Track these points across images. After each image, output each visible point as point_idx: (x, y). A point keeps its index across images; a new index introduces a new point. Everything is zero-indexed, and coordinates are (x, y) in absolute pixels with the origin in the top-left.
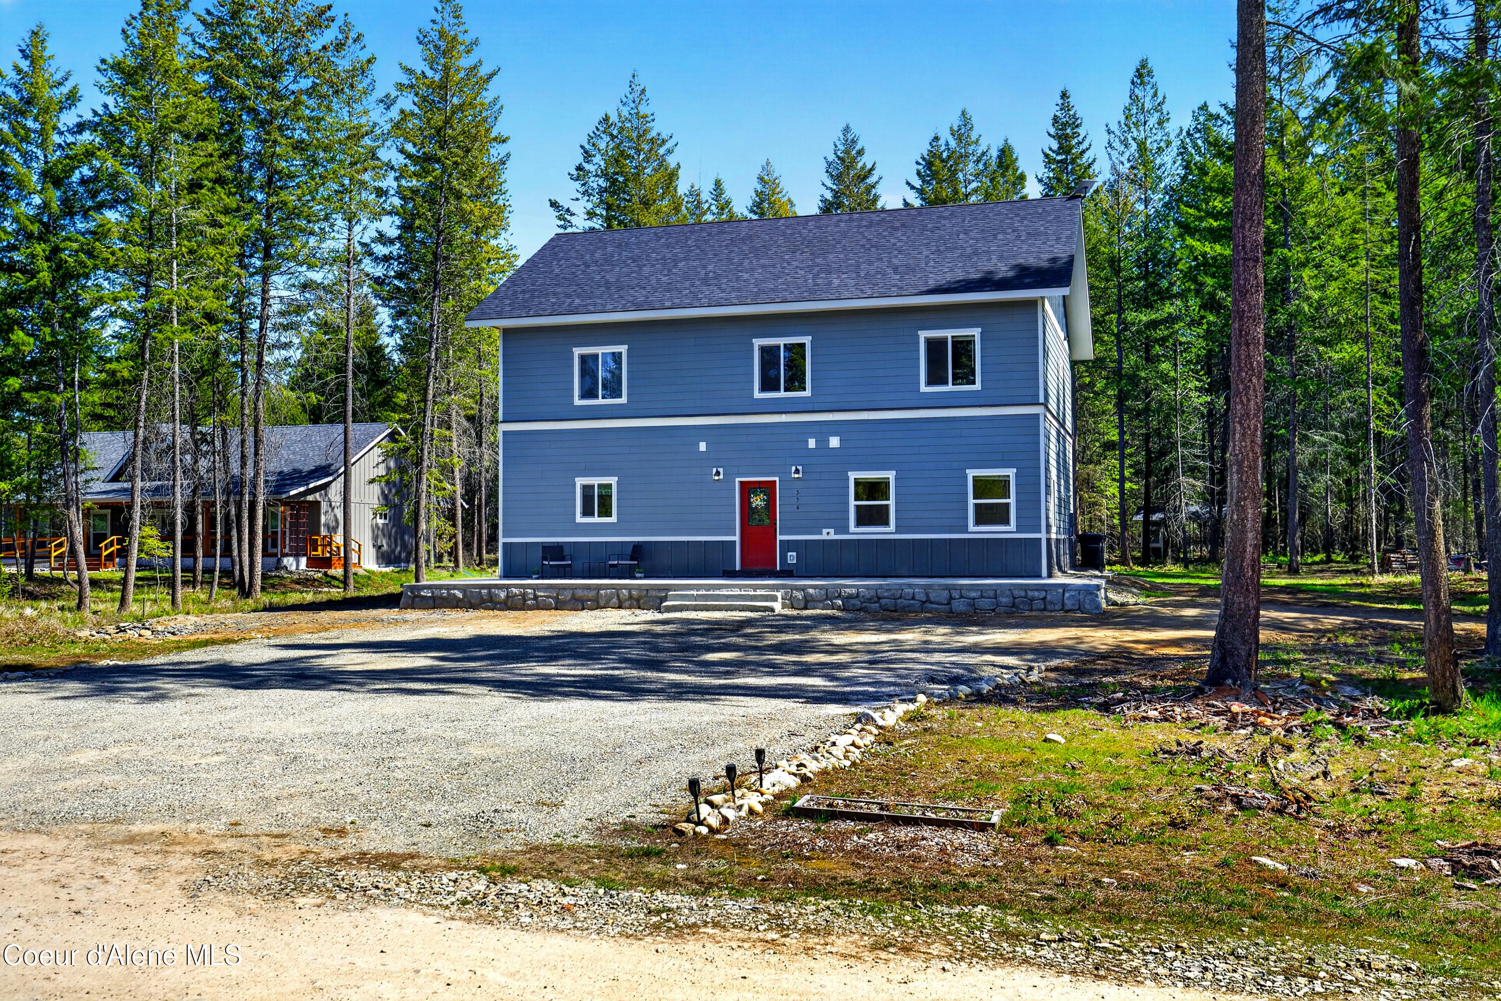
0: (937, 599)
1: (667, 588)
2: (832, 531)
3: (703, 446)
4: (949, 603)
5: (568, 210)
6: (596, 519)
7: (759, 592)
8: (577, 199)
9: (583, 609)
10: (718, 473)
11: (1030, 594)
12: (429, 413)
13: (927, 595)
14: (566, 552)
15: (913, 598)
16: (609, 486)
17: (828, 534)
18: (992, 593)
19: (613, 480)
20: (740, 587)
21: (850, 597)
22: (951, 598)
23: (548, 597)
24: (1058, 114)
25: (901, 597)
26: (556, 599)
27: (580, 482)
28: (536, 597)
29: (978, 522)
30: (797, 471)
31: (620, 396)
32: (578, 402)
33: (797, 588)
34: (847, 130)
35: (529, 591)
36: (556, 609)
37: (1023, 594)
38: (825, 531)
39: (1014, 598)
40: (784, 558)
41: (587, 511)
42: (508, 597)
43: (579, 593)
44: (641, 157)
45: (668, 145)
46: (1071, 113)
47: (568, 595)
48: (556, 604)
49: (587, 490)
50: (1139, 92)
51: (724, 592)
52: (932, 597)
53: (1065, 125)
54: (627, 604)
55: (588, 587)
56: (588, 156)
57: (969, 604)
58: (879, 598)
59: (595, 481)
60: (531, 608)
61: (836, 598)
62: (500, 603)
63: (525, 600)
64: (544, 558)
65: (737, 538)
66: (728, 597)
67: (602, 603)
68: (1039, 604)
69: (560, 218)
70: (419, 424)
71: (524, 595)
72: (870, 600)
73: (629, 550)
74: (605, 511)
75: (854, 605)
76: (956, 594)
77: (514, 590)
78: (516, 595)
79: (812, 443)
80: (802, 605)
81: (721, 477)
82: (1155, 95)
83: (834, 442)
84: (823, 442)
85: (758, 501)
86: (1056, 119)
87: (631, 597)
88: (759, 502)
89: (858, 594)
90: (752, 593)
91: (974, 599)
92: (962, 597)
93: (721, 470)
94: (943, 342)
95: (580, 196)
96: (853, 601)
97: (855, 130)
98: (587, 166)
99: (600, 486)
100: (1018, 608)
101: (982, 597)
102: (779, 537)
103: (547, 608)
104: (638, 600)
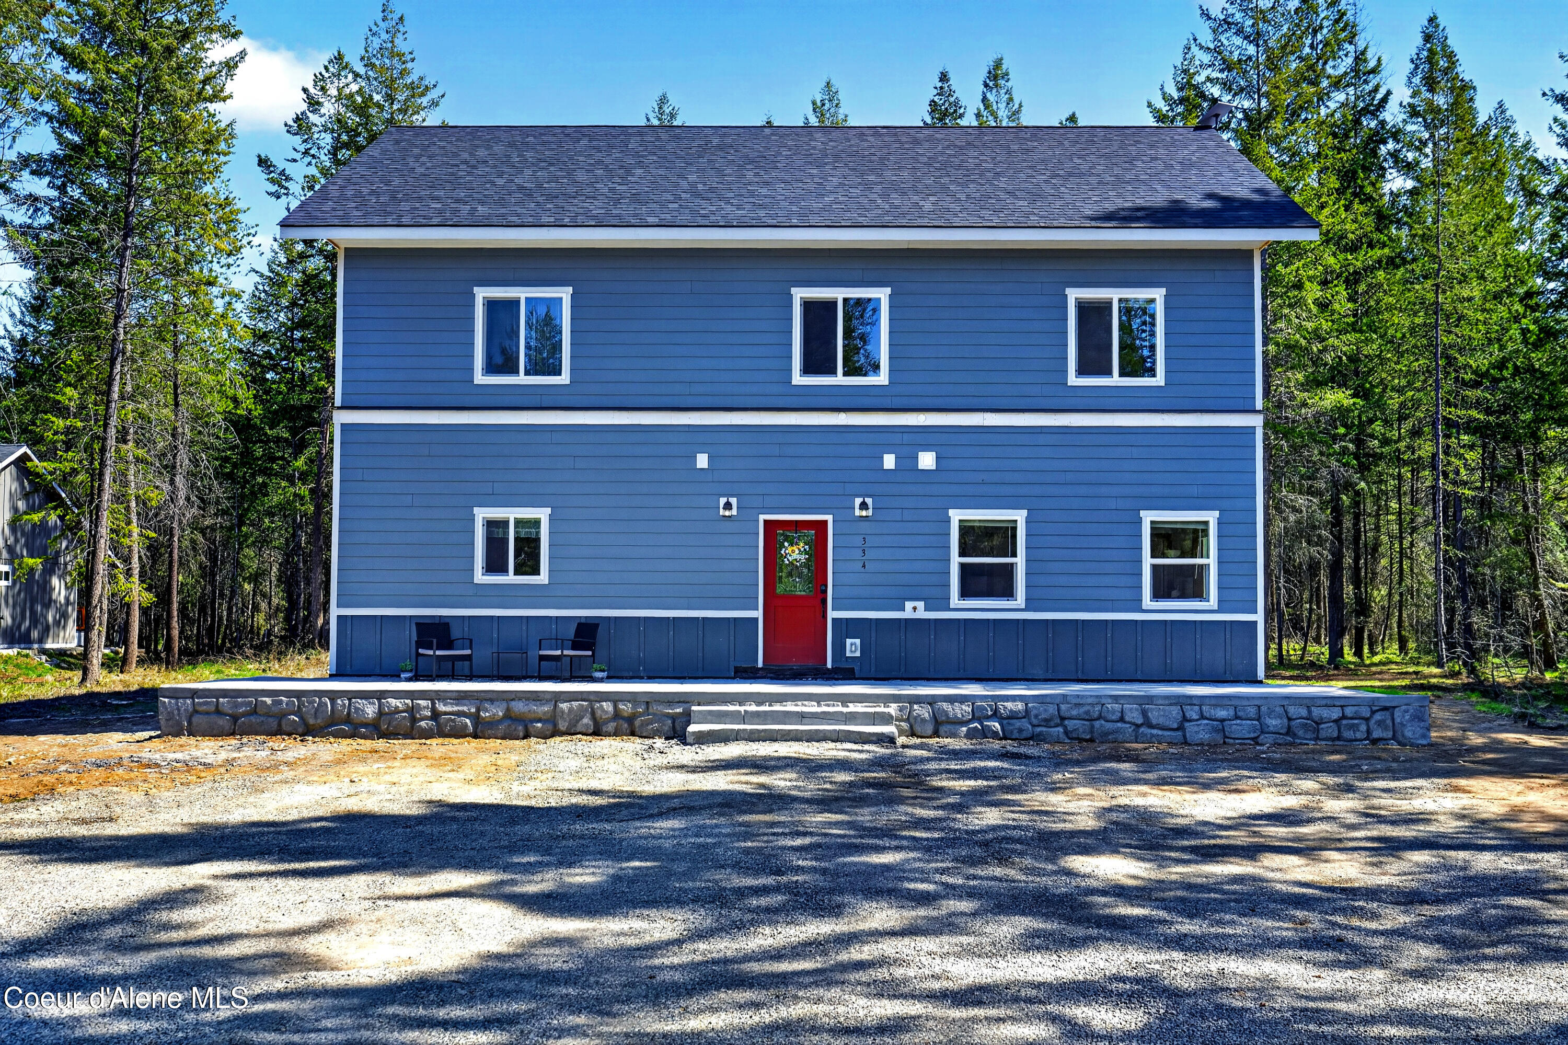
0: (1161, 721)
1: (685, 699)
2: (920, 605)
3: (702, 461)
4: (1181, 728)
5: (283, 173)
6: (511, 578)
7: (853, 708)
8: (295, 161)
9: (526, 736)
10: (728, 506)
11: (1316, 712)
12: (114, 421)
13: (1144, 713)
14: (455, 633)
15: (1122, 719)
16: (536, 523)
17: (915, 610)
18: (1252, 711)
19: (543, 514)
20: (819, 699)
21: (1013, 716)
22: (1185, 719)
23: (459, 714)
24: (936, 99)
25: (1100, 717)
26: (476, 718)
27: (482, 514)
28: (436, 715)
29: (1157, 594)
30: (864, 506)
31: (558, 372)
32: (480, 378)
33: (918, 700)
34: (663, 100)
35: (423, 703)
36: (475, 736)
37: (1304, 712)
38: (909, 605)
39: (1290, 719)
40: (839, 647)
41: (495, 564)
42: (381, 713)
43: (519, 707)
44: (395, 107)
45: (433, 95)
46: (952, 99)
47: (497, 711)
48: (475, 726)
49: (495, 528)
50: (991, 97)
51: (790, 707)
52: (1154, 717)
53: (945, 114)
54: (611, 727)
55: (535, 697)
56: (314, 104)
57: (1215, 730)
58: (1063, 719)
59: (512, 514)
60: (427, 735)
61: (988, 718)
62: (365, 725)
63: (414, 720)
64: (420, 644)
65: (759, 614)
66: (802, 717)
67: (563, 726)
68: (1329, 730)
69: (273, 181)
70: (95, 437)
71: (412, 711)
72: (1047, 722)
73: (571, 632)
74: (528, 564)
75: (1020, 730)
76: (1193, 713)
77: (393, 702)
78: (397, 711)
79: (889, 461)
80: (929, 729)
81: (734, 512)
82: (1011, 100)
83: (927, 460)
84: (908, 461)
85: (794, 553)
86: (933, 103)
87: (617, 715)
88: (796, 556)
89: (1027, 711)
90: (840, 708)
91: (1222, 721)
92: (1203, 717)
93: (734, 501)
94: (1105, 306)
95: (298, 156)
96: (1017, 724)
97: (674, 101)
98: (313, 118)
99: (518, 522)
100: (1295, 735)
101: (1237, 717)
102: (832, 614)
103: (459, 733)
104: (630, 719)
